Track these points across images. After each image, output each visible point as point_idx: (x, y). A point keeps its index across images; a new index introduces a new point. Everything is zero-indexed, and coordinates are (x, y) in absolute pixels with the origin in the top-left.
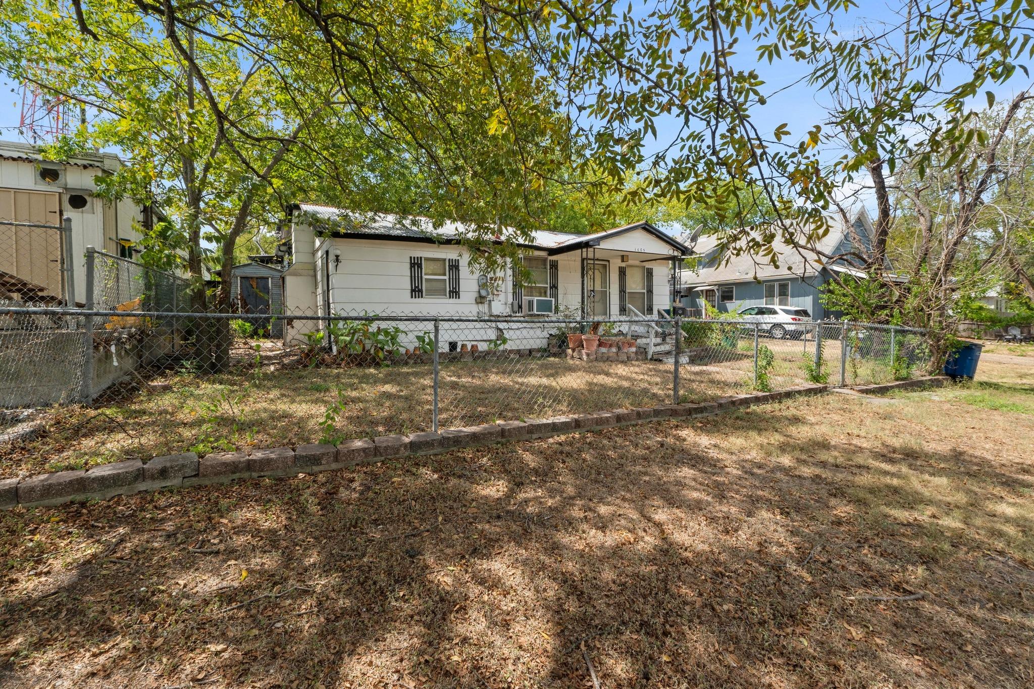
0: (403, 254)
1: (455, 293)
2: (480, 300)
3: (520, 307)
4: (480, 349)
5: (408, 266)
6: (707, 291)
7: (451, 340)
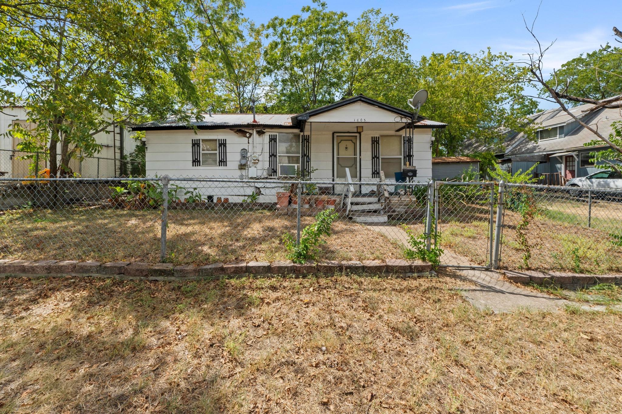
0: (188, 138)
1: (223, 162)
2: (242, 167)
3: (275, 171)
4: (230, 201)
5: (191, 145)
6: (567, 157)
7: (209, 194)
